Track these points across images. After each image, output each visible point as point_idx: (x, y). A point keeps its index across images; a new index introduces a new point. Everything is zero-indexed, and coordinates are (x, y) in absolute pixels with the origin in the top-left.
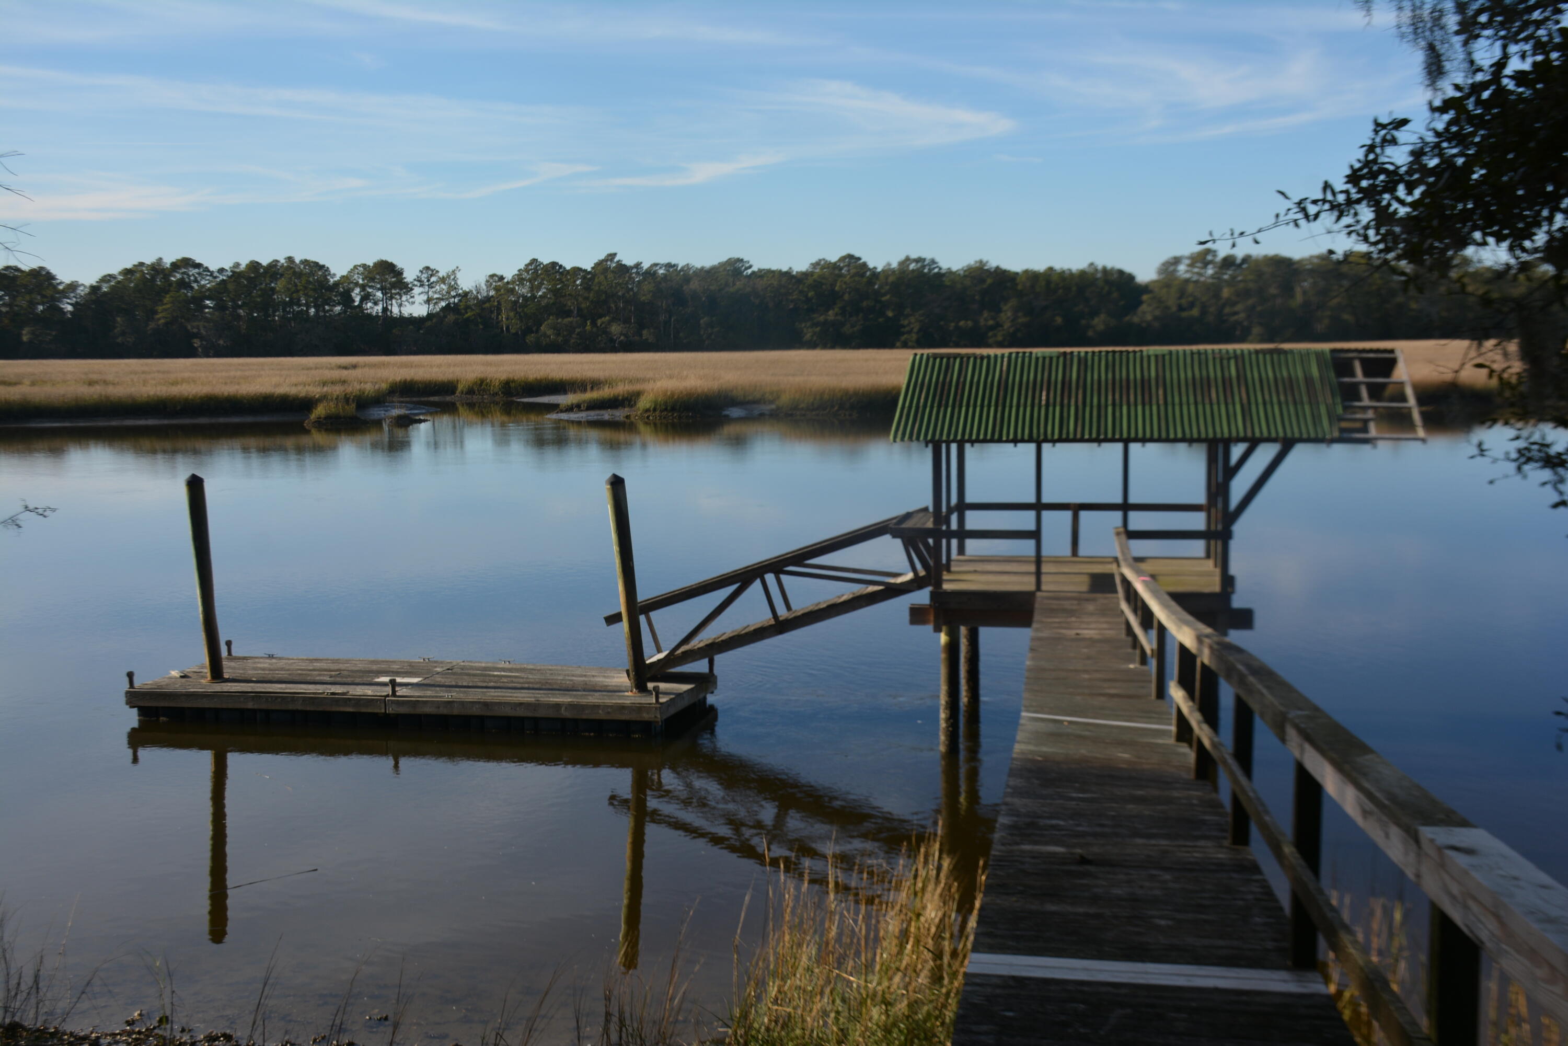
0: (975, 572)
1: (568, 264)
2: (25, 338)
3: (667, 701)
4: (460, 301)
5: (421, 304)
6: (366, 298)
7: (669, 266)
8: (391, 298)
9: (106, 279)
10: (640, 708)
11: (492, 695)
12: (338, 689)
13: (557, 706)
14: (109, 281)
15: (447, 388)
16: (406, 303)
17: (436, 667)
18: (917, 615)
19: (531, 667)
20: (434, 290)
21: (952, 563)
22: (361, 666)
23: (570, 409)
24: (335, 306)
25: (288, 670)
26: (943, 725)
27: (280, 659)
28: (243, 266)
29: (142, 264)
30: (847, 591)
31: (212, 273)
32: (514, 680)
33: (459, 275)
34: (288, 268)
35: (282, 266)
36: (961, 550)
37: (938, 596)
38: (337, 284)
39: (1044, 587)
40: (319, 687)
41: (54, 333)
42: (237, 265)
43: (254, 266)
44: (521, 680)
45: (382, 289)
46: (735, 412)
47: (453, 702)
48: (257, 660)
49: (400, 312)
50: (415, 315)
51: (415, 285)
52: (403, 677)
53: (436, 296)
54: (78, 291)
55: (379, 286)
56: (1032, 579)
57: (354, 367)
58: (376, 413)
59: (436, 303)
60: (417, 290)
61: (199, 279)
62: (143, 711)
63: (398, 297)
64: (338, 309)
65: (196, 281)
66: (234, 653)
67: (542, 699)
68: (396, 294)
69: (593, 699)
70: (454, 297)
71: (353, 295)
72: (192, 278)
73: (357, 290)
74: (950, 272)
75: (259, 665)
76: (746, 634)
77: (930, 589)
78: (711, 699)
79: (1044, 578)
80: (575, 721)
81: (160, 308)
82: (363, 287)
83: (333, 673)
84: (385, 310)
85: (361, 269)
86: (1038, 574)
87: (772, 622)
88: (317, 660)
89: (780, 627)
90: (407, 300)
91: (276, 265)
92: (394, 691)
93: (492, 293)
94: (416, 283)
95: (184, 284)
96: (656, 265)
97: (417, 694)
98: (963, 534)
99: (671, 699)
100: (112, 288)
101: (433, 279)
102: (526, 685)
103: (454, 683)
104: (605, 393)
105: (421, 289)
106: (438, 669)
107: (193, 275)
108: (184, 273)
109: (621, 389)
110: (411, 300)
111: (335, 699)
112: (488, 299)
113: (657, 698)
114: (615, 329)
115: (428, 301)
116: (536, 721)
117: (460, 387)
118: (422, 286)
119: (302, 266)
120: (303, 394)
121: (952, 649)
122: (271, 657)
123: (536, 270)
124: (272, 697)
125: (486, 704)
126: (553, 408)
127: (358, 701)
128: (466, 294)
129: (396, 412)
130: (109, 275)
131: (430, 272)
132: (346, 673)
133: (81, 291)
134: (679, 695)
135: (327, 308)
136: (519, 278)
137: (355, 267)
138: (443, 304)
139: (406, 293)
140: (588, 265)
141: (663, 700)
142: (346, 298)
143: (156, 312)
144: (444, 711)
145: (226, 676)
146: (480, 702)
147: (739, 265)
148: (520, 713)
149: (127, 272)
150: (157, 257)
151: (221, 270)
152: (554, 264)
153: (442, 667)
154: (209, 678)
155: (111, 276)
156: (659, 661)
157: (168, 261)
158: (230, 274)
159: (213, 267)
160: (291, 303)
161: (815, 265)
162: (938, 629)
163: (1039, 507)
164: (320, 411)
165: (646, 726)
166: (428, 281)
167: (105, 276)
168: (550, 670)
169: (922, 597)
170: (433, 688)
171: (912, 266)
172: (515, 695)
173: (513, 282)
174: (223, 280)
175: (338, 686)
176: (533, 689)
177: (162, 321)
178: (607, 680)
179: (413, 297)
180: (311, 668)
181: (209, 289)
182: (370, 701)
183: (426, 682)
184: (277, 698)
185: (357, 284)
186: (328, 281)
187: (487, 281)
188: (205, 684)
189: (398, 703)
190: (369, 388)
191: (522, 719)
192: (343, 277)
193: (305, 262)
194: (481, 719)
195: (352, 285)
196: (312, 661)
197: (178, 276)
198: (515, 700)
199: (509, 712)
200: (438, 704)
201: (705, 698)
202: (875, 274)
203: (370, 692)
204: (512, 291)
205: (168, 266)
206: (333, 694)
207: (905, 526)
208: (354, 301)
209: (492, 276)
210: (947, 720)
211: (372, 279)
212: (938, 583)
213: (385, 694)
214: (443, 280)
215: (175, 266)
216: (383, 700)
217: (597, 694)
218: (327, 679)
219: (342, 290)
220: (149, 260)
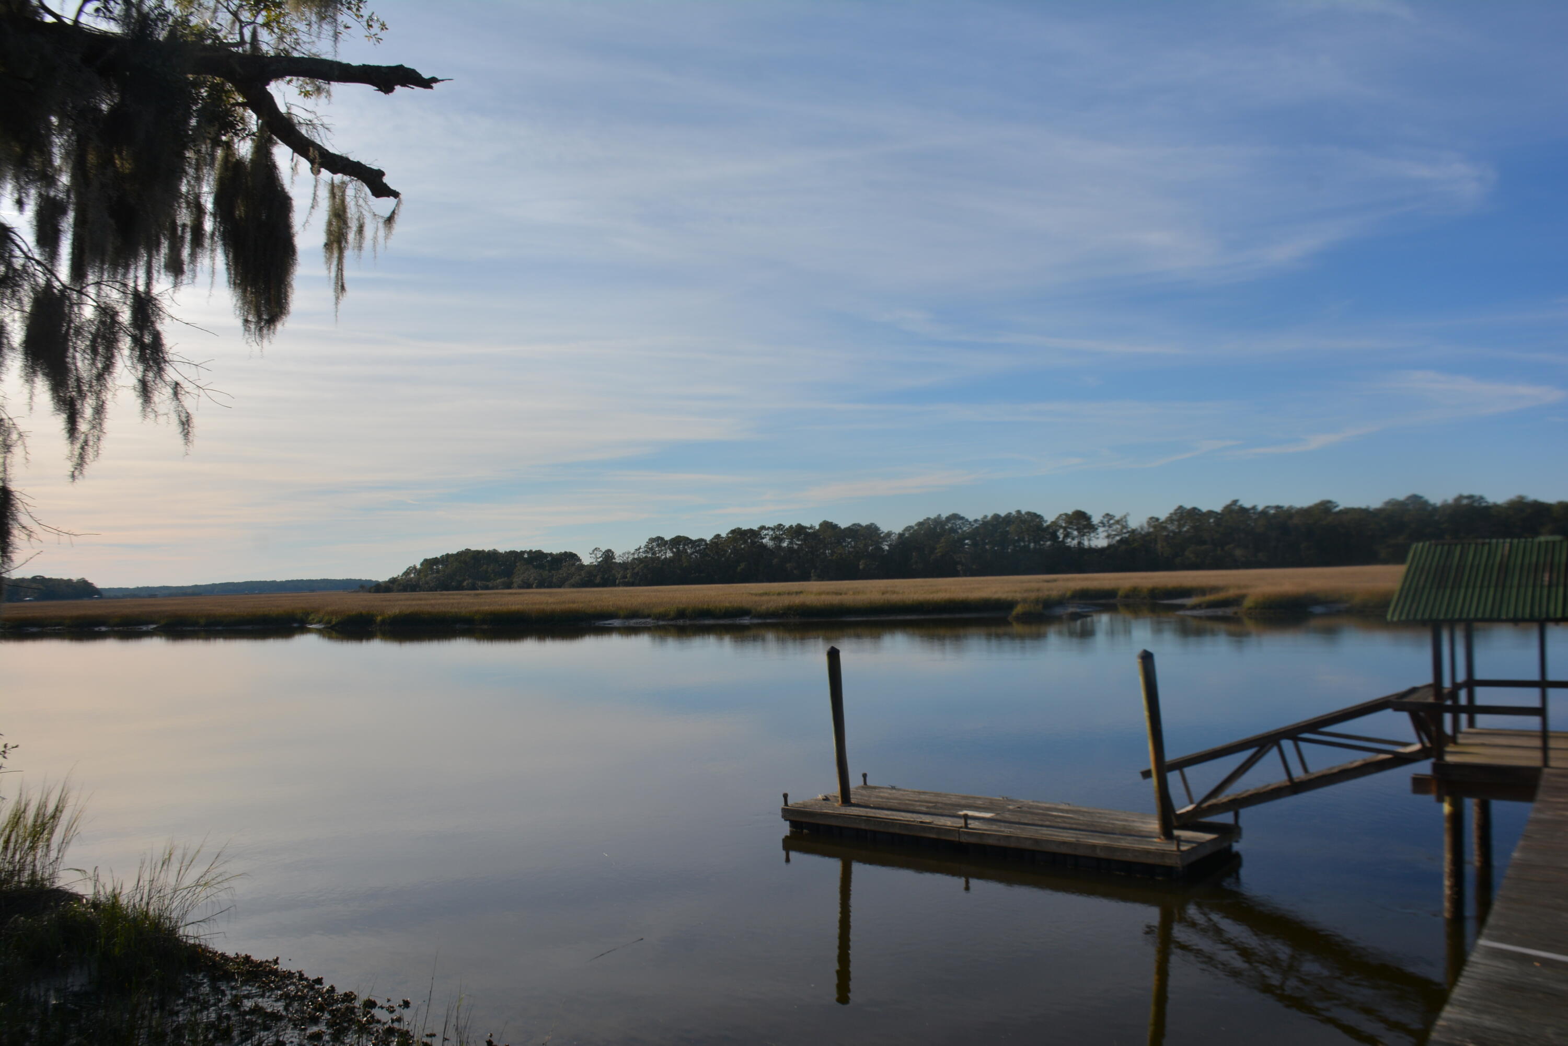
0: (1483, 745)
1: (1204, 508)
2: (861, 567)
3: (1189, 850)
4: (1129, 536)
5: (1103, 538)
6: (1067, 535)
7: (1278, 507)
8: (1084, 535)
9: (908, 528)
10: (1163, 854)
11: (1045, 833)
12: (927, 819)
13: (1094, 847)
14: (910, 530)
15: (1110, 594)
16: (1093, 538)
17: (1009, 805)
18: (1419, 784)
19: (1085, 810)
20: (1111, 529)
21: (1459, 736)
22: (954, 800)
23: (1194, 607)
24: (1046, 541)
25: (900, 800)
26: (1447, 892)
27: (899, 790)
28: (989, 517)
29: (928, 519)
30: (1358, 758)
31: (970, 522)
32: (1066, 820)
33: (1129, 518)
34: (1018, 517)
35: (1014, 516)
36: (1471, 723)
37: (1441, 768)
38: (1048, 527)
39: (1552, 763)
40: (915, 815)
41: (877, 563)
42: (986, 517)
43: (996, 517)
44: (1072, 821)
45: (1078, 529)
46: (1318, 609)
47: (1011, 836)
48: (882, 790)
49: (1089, 544)
50: (1100, 546)
51: (1099, 526)
52: (980, 812)
53: (1114, 533)
54: (892, 537)
55: (1075, 527)
56: (1538, 754)
57: (1055, 580)
58: (1059, 611)
59: (1113, 538)
60: (1100, 529)
61: (962, 526)
62: (794, 824)
63: (1088, 534)
64: (1049, 543)
65: (960, 528)
66: (869, 783)
67: (1081, 840)
68: (1086, 532)
69: (1125, 843)
70: (1125, 533)
71: (1058, 534)
72: (958, 526)
73: (1061, 531)
74: (1496, 506)
75: (882, 794)
76: (1264, 793)
77: (1432, 760)
78: (1236, 847)
79: (1552, 754)
80: (1108, 861)
81: (938, 546)
82: (1065, 529)
83: (931, 805)
84: (1079, 543)
85: (1064, 516)
86: (1545, 749)
87: (1288, 784)
88: (924, 793)
89: (1295, 787)
90: (1094, 537)
91: (1009, 516)
92: (966, 824)
93: (1151, 530)
94: (1100, 525)
95: (953, 530)
96: (1268, 507)
97: (985, 827)
98: (1473, 710)
99: (1193, 848)
100: (911, 534)
101: (1112, 522)
102: (1074, 826)
103: (1017, 820)
104: (1221, 596)
105: (1103, 529)
106: (1011, 807)
107: (959, 524)
108: (953, 523)
109: (1232, 593)
110: (1097, 536)
111: (924, 827)
112: (1149, 534)
113: (1178, 845)
114: (1238, 552)
115: (1108, 537)
116: (1076, 857)
117: (1120, 593)
118: (1104, 526)
119: (1026, 516)
120: (1010, 598)
121: (1457, 819)
122: (893, 788)
123: (1182, 513)
124: (878, 821)
125: (1036, 841)
126: (1182, 607)
127: (939, 830)
128: (1133, 531)
129: (1071, 610)
130: (910, 527)
131: (1109, 517)
132: (940, 805)
133: (894, 537)
134: (1201, 844)
135: (1042, 543)
136: (1170, 519)
137: (1061, 515)
138: (1118, 538)
139: (1093, 532)
140: (1218, 508)
141: (1183, 848)
142: (1054, 536)
143: (936, 549)
144: (1003, 843)
145: (853, 801)
146: (1031, 839)
147: (1329, 505)
148: (1064, 850)
149: (920, 524)
150: (938, 514)
151: (976, 521)
152: (1194, 509)
153: (1014, 805)
154: (840, 802)
155: (911, 527)
156: (1188, 812)
157: (944, 515)
158: (981, 523)
159: (971, 519)
160: (1019, 541)
161: (1387, 503)
162: (1440, 800)
163: (1543, 684)
164: (1019, 609)
165: (1169, 871)
166: (1108, 523)
167: (907, 527)
168: (1099, 813)
169: (1425, 768)
170: (999, 824)
171: (1465, 502)
172: (1061, 834)
173: (1166, 522)
174: (977, 527)
175: (928, 816)
176: (1080, 830)
177: (939, 554)
178: (1144, 826)
179: (1098, 534)
180: (917, 799)
181: (968, 533)
182: (949, 831)
183: (998, 817)
184: (881, 822)
185: (1061, 527)
186: (1042, 525)
187: (1148, 522)
188: (837, 808)
189: (968, 833)
190: (1055, 594)
191: (1065, 856)
192: (1052, 522)
193: (1028, 513)
194: (1033, 853)
195: (1058, 528)
196: (919, 793)
197: (950, 525)
198: (1060, 839)
199: (1054, 849)
200: (1000, 838)
201: (1230, 846)
202: (1435, 509)
203: (949, 823)
204: (1165, 528)
205: (944, 519)
206: (921, 822)
207: (1406, 700)
208: (1059, 538)
209: (1152, 518)
210: (1451, 887)
211: (1071, 523)
212: (1440, 754)
213: (960, 825)
214: (1118, 522)
215: (949, 519)
216: (957, 831)
217: (1129, 838)
218: (924, 809)
219: (1051, 530)
220: (933, 516)
